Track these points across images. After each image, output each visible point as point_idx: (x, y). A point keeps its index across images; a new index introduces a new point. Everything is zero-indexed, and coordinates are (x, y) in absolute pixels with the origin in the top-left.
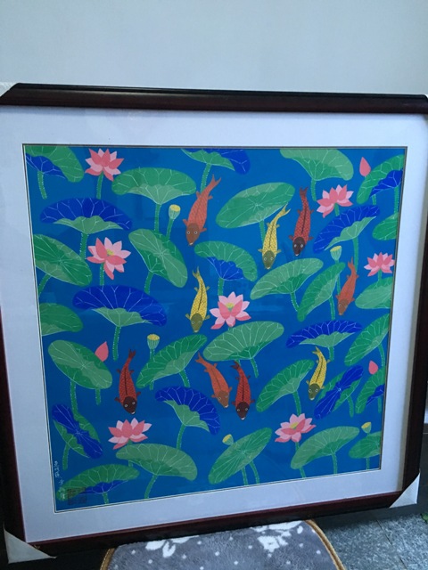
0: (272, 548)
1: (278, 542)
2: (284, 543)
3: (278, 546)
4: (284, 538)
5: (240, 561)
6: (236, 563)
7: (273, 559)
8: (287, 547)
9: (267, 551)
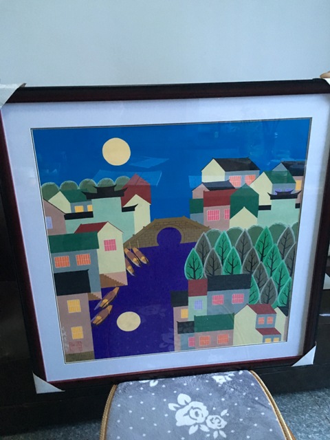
0: (221, 382)
1: (225, 379)
2: (230, 379)
3: (225, 381)
4: (230, 377)
5: (200, 388)
6: (198, 389)
7: (222, 387)
8: (231, 381)
9: (218, 384)
